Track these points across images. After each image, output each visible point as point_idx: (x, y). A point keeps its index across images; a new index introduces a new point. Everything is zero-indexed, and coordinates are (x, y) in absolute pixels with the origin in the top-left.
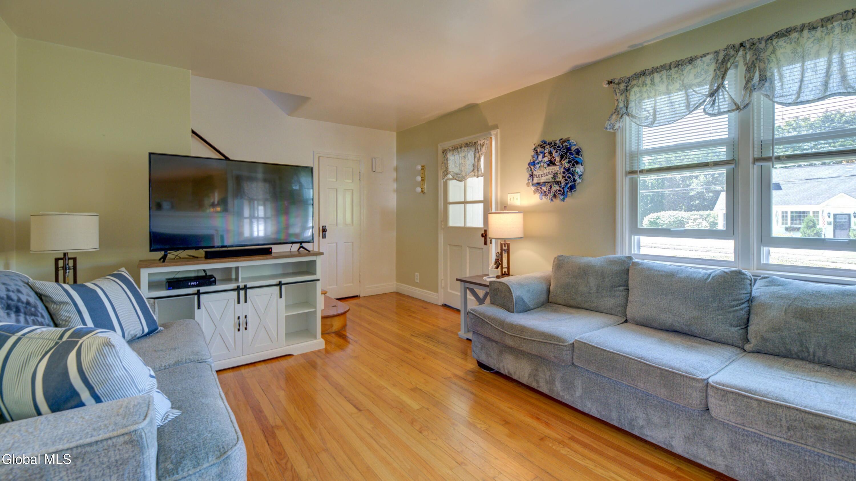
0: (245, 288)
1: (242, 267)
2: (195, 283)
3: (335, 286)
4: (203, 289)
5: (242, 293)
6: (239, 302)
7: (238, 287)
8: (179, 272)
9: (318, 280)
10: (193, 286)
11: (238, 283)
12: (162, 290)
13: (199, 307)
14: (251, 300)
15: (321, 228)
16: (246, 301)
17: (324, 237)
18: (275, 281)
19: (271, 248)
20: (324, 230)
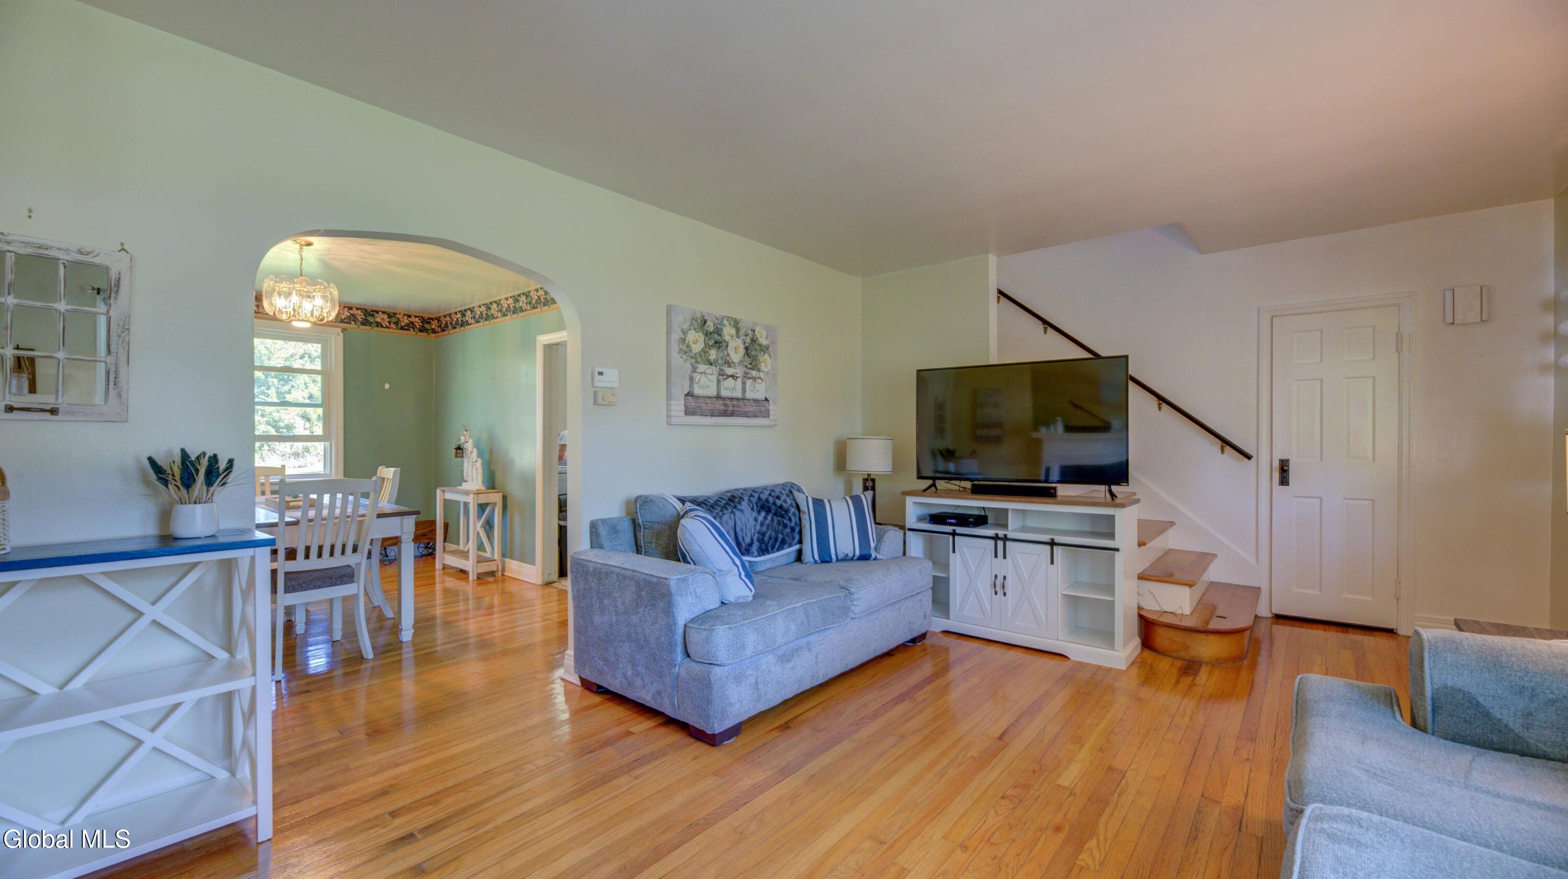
0: (1005, 539)
1: (1013, 510)
2: (953, 521)
3: (1317, 592)
4: (959, 530)
5: (1000, 543)
6: (996, 556)
7: (997, 535)
8: (959, 506)
9: (1117, 550)
10: (951, 524)
11: (1008, 531)
12: (925, 523)
13: (954, 552)
14: (1011, 558)
15: (1276, 464)
16: (1005, 557)
17: (1284, 481)
18: (1046, 538)
19: (1055, 489)
20: (1284, 469)
